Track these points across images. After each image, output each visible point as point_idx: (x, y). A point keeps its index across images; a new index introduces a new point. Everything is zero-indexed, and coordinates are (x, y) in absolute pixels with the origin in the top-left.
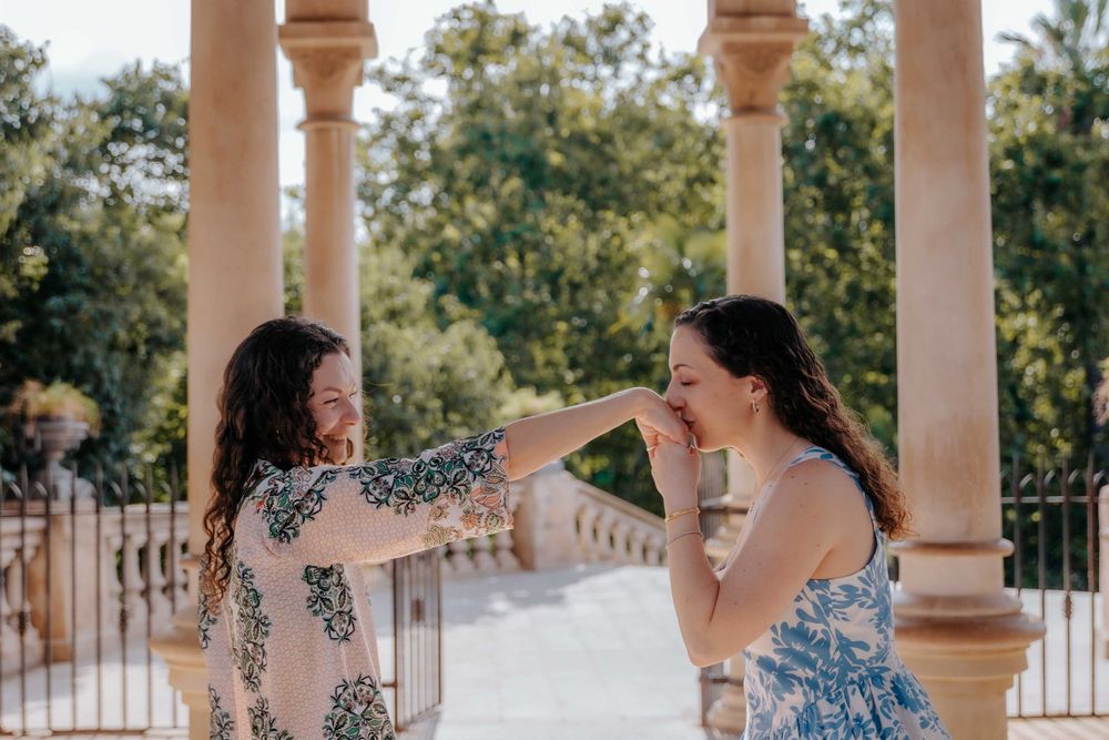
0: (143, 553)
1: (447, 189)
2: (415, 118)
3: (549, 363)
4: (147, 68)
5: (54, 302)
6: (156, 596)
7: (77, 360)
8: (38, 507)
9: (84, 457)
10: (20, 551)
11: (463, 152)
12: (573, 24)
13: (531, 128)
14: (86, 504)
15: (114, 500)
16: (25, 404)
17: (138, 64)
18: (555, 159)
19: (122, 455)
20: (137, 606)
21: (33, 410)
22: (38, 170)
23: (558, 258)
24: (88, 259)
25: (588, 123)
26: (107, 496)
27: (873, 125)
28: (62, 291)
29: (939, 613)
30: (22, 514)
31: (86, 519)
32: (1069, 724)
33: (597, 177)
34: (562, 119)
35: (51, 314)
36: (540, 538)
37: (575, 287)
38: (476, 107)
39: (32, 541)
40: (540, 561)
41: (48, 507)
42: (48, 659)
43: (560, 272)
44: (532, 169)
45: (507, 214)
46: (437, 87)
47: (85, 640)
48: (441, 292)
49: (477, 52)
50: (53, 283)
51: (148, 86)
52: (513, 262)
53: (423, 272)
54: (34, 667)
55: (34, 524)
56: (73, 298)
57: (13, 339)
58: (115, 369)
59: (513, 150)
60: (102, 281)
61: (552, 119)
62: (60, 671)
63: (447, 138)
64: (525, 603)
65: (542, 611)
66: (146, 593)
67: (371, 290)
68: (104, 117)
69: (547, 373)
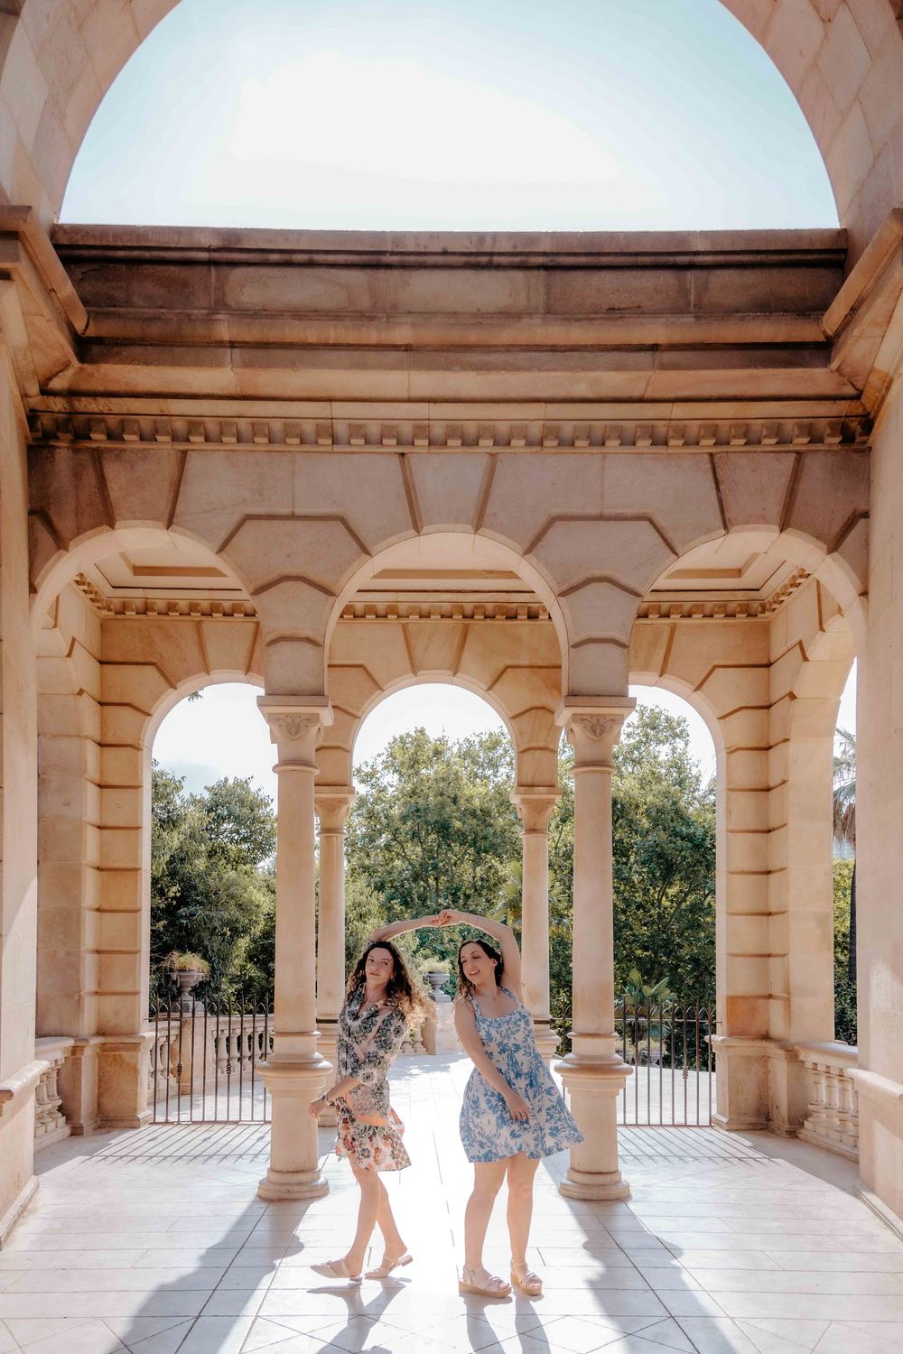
0: (240, 1039)
1: (395, 839)
2: (378, 800)
3: (451, 940)
4: (231, 782)
5: (183, 911)
6: (246, 1061)
7: (194, 941)
8: (177, 1015)
9: (200, 991)
10: (168, 1037)
11: (404, 819)
12: (471, 744)
13: (443, 806)
14: (200, 1012)
15: (213, 1012)
16: (172, 962)
17: (226, 780)
18: (458, 824)
19: (217, 989)
20: (235, 1064)
21: (177, 966)
22: (176, 844)
23: (457, 880)
24: (201, 887)
25: (477, 803)
26: (210, 1009)
27: (637, 807)
28: (187, 905)
29: (585, 1062)
30: (168, 1019)
31: (199, 1022)
32: (685, 1130)
33: (481, 835)
34: (462, 801)
35: (182, 917)
36: (438, 1037)
37: (467, 897)
38: (414, 793)
39: (174, 1032)
40: (438, 1050)
41: (181, 1015)
42: (180, 1094)
43: (458, 889)
44: (443, 829)
45: (429, 852)
46: (390, 779)
47: (198, 1083)
48: (391, 898)
49: (414, 763)
50: (183, 901)
51: (231, 793)
52: (431, 881)
53: (380, 887)
54: (172, 1097)
55: (175, 1024)
56: (192, 909)
57: (162, 929)
58: (214, 943)
59: (432, 818)
60: (209, 899)
61: (455, 801)
62: (185, 1100)
63: (396, 811)
64: (428, 1070)
65: (437, 1074)
66: (240, 1059)
67: (350, 903)
68: (209, 811)
69: (450, 947)
